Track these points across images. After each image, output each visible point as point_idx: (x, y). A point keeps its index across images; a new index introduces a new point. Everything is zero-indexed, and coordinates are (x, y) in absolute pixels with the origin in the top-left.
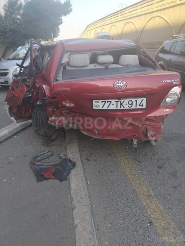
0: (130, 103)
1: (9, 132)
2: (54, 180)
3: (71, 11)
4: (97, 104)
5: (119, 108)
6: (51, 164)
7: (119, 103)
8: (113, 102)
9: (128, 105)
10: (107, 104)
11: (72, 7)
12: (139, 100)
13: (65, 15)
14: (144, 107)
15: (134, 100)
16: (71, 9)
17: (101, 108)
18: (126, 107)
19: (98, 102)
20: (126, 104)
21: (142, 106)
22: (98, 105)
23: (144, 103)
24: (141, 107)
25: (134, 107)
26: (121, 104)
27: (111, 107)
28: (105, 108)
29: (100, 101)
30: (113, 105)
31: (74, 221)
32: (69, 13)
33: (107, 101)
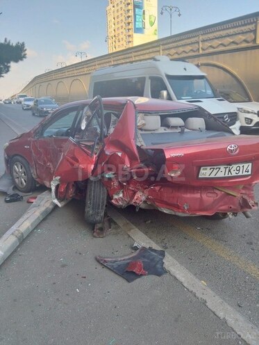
0: (238, 169)
1: (32, 225)
3: (25, 58)
4: (204, 171)
5: (226, 175)
6: (127, 257)
7: (227, 169)
8: (222, 168)
9: (236, 171)
10: (215, 171)
11: (26, 52)
12: (246, 165)
14: (250, 173)
15: (241, 166)
16: (25, 55)
17: (207, 176)
18: (234, 174)
19: (206, 169)
20: (234, 170)
21: (248, 172)
22: (205, 173)
23: (250, 169)
24: (246, 173)
25: (240, 174)
26: (230, 171)
27: (220, 175)
28: (212, 176)
29: (209, 168)
30: (221, 172)
32: (22, 60)
33: (215, 167)
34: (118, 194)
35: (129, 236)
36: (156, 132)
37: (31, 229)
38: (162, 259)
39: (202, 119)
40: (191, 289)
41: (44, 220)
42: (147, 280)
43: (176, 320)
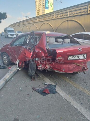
0: (82, 56)
1: (10, 77)
2: (51, 94)
3: (7, 18)
4: (70, 57)
5: (78, 59)
6: (43, 88)
7: (78, 57)
8: (76, 56)
9: (81, 57)
10: (74, 57)
11: (7, 16)
12: (84, 55)
13: (4, 19)
14: (86, 58)
15: (83, 55)
16: (7, 17)
17: (71, 59)
18: (80, 58)
19: (71, 57)
20: (80, 57)
21: (85, 57)
22: (70, 58)
23: (86, 56)
24: (85, 58)
25: (82, 58)
26: (79, 57)
27: (76, 59)
28: (73, 59)
29: (72, 56)
30: (76, 58)
31: (74, 107)
32: (5, 18)
33: (74, 56)
34: (40, 66)
35: (44, 80)
36: (53, 44)
37: (9, 78)
38: (55, 88)
39: (69, 39)
40: (65, 98)
41: (14, 75)
42: (50, 96)
43: (60, 109)
